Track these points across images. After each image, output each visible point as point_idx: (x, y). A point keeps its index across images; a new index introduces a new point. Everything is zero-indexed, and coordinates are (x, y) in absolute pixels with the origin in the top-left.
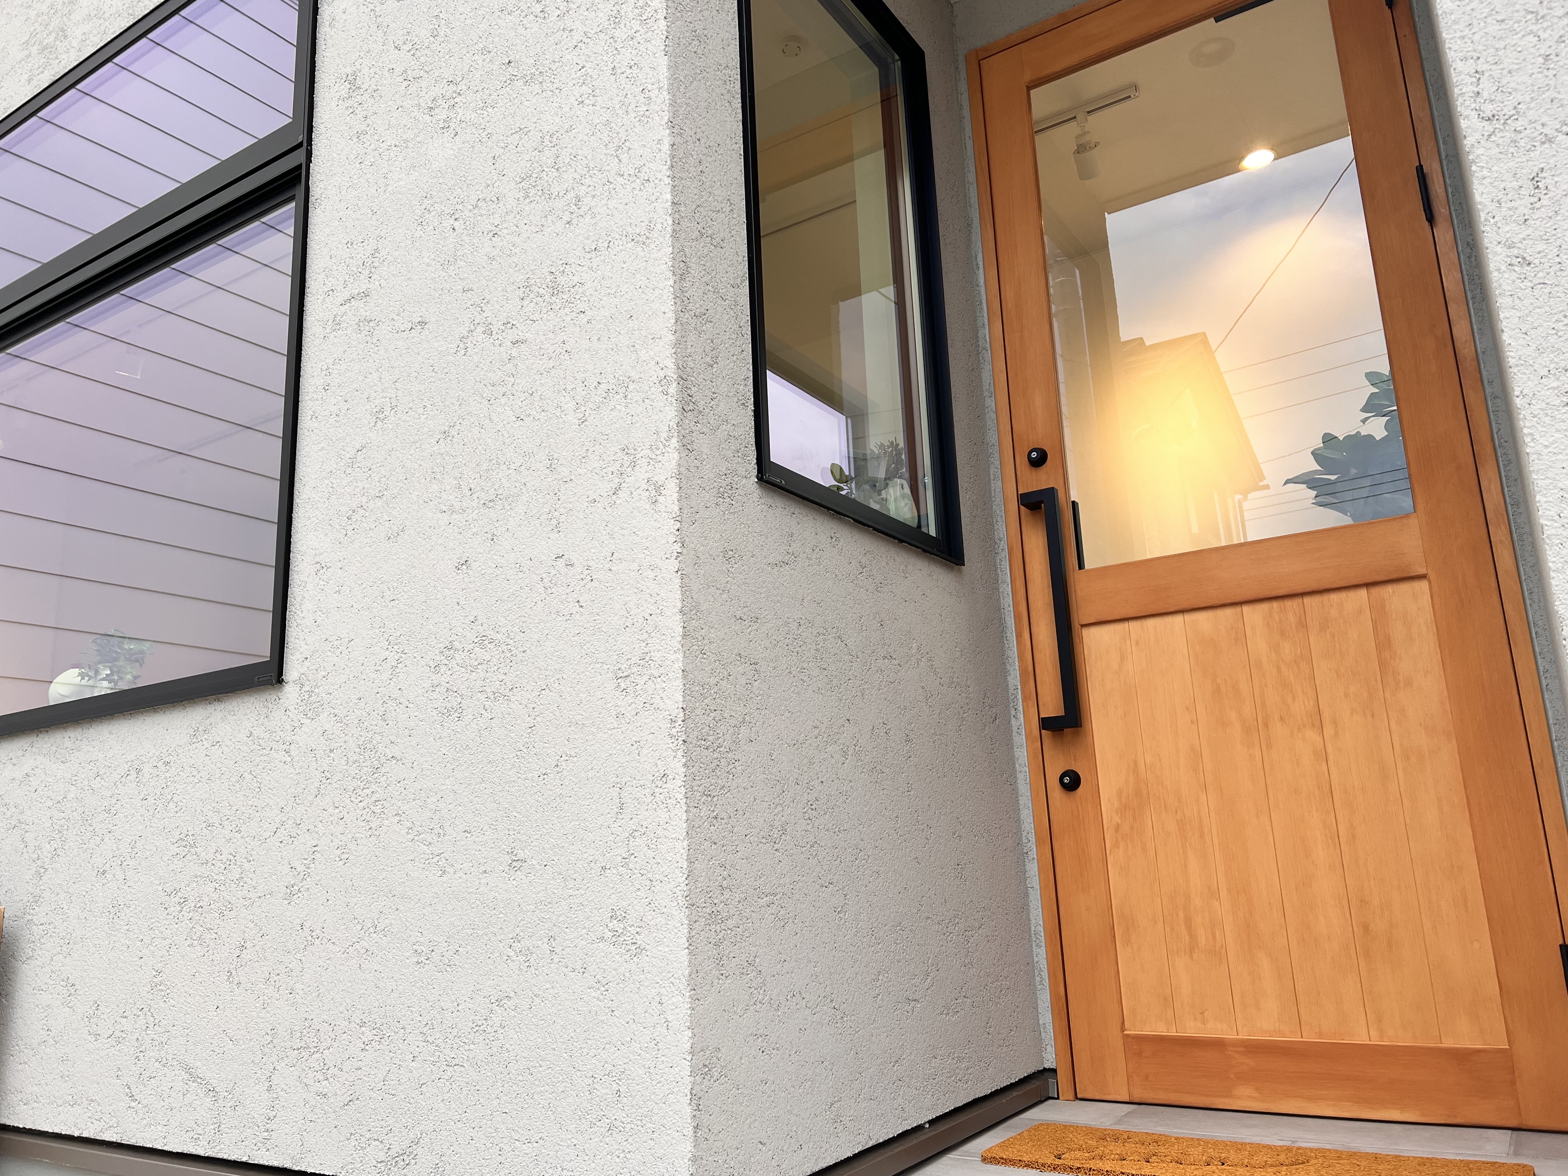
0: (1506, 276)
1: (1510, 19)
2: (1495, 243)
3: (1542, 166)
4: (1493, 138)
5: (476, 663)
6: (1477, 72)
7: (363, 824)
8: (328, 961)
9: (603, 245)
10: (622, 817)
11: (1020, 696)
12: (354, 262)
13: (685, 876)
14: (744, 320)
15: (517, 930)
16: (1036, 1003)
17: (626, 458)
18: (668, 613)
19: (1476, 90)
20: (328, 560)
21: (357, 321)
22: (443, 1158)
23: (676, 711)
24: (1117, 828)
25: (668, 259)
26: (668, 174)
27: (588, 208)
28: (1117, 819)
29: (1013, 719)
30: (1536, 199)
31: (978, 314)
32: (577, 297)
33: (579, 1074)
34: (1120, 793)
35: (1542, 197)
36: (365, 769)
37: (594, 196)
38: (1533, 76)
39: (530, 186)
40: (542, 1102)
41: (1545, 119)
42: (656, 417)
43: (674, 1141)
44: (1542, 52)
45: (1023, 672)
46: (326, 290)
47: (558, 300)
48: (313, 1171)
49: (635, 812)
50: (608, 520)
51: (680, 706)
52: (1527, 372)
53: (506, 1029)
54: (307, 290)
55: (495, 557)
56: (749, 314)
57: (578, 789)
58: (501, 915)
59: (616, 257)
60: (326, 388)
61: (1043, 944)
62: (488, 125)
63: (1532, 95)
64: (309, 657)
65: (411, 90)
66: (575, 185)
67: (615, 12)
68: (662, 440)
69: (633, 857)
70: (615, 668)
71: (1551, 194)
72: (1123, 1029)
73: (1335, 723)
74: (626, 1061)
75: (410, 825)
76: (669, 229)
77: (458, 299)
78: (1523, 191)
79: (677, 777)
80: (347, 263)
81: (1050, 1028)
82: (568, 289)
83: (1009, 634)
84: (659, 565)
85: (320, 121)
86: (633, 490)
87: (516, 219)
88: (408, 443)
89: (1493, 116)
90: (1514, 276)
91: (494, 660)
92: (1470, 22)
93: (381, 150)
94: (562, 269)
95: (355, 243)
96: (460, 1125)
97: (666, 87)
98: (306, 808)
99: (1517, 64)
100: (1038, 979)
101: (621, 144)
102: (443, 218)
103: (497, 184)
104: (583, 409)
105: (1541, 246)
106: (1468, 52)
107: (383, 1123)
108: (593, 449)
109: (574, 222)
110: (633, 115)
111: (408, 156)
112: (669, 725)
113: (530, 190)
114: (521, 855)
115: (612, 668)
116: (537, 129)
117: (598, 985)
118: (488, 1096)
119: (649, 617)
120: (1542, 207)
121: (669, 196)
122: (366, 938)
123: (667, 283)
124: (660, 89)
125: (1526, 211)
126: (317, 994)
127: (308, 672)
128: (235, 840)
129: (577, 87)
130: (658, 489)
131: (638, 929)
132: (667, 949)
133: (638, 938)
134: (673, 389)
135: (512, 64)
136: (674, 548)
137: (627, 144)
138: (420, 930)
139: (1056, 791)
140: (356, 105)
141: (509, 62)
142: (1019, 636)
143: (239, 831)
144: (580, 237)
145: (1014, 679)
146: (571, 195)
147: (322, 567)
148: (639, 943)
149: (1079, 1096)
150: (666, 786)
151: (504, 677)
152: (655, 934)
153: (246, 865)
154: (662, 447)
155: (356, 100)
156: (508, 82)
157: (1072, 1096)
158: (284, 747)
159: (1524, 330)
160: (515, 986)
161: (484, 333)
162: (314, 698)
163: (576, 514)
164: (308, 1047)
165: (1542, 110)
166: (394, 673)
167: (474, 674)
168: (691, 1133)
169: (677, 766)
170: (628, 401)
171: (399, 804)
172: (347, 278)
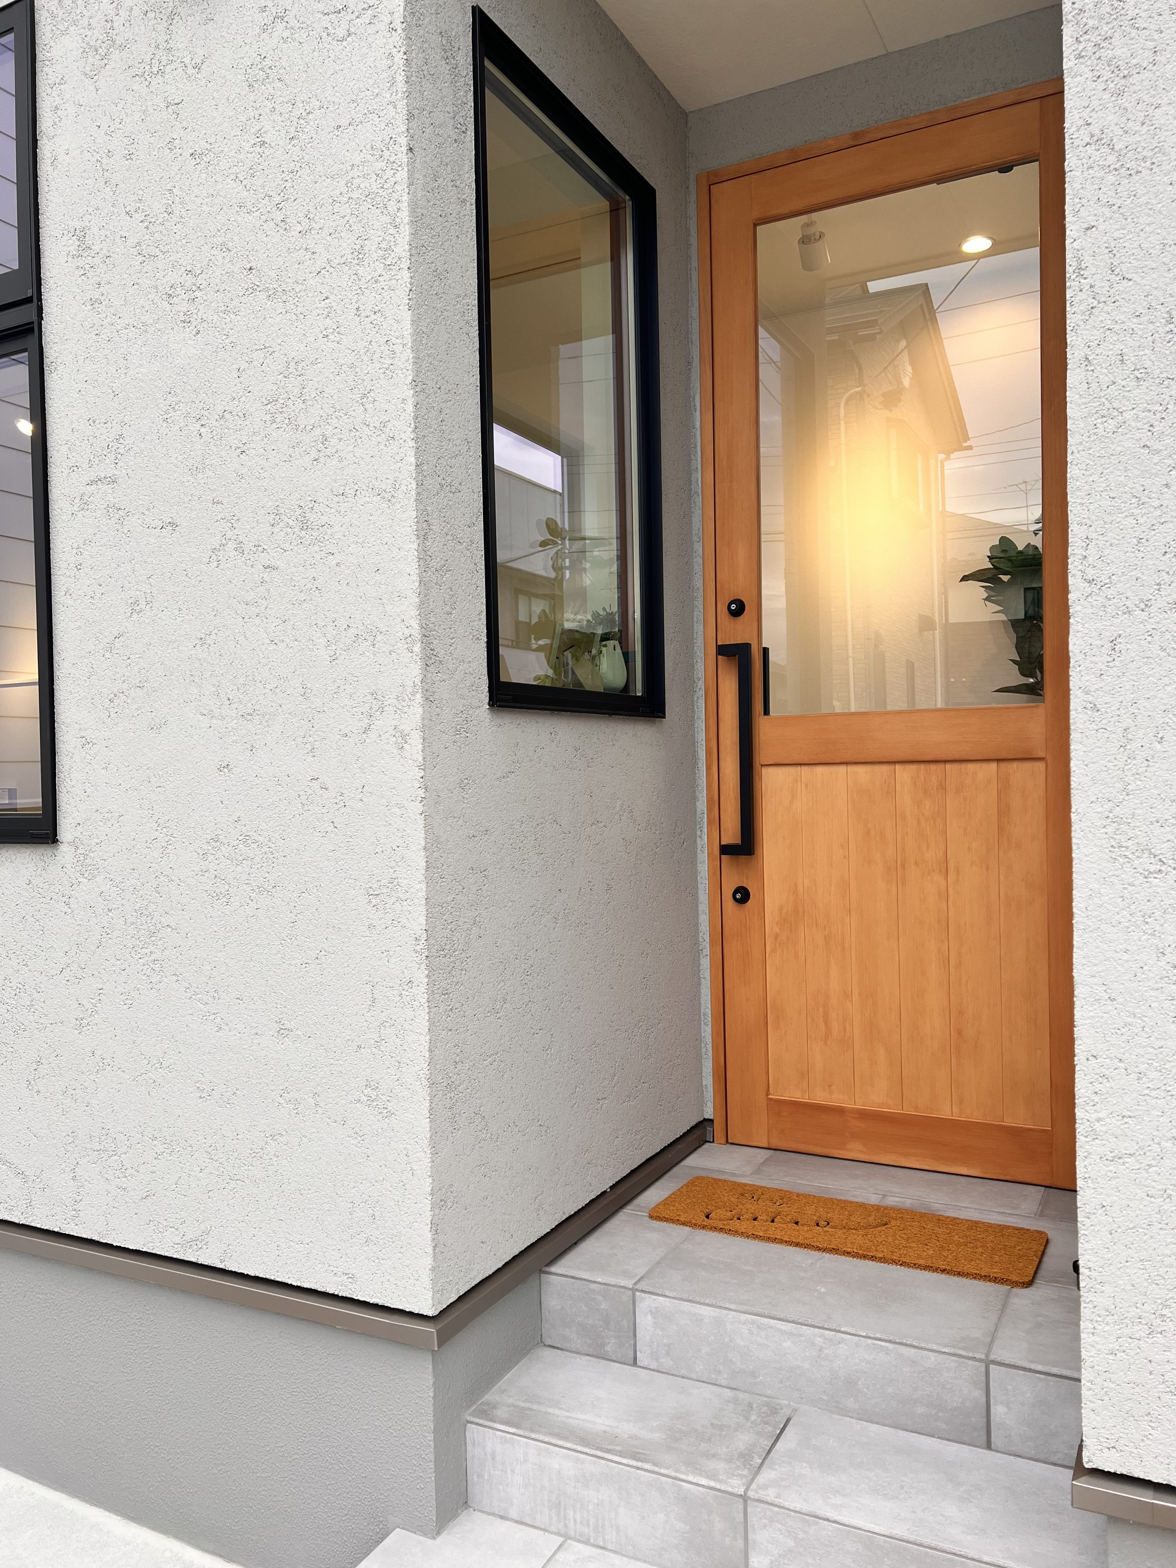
0: (1081, 716)
1: (1120, 498)
2: (1077, 688)
3: (1120, 632)
4: (1090, 599)
5: (241, 858)
6: (1087, 538)
7: (144, 978)
8: (119, 1085)
9: (350, 491)
10: (374, 1009)
11: (705, 820)
12: (99, 443)
13: (427, 1063)
14: (479, 556)
15: (287, 1084)
16: (701, 1070)
17: (374, 702)
18: (414, 849)
19: (1084, 554)
20: (94, 737)
21: (106, 506)
22: (230, 1247)
23: (421, 932)
24: (776, 936)
25: (412, 522)
26: (412, 437)
27: (334, 450)
28: (777, 929)
29: (698, 839)
30: (1111, 659)
31: (692, 457)
32: (327, 538)
33: (341, 1199)
34: (781, 909)
35: (1116, 658)
36: (143, 931)
37: (340, 439)
38: (1128, 554)
39: (277, 411)
40: (312, 1216)
41: (1129, 594)
42: (402, 671)
43: (418, 1256)
44: (1137, 534)
45: (710, 800)
46: (71, 465)
47: (307, 536)
48: (118, 1245)
49: (386, 1007)
50: (359, 755)
51: (424, 929)
52: (1083, 796)
53: (279, 1158)
54: (50, 460)
55: (255, 767)
56: (483, 549)
57: (336, 981)
58: (272, 1071)
59: (363, 507)
60: (79, 567)
61: (710, 1023)
62: (231, 332)
63: (1123, 571)
64: (81, 823)
65: (148, 268)
66: (322, 423)
67: (359, 246)
68: (408, 693)
69: (384, 1042)
70: (367, 886)
71: (1123, 658)
72: (768, 1094)
73: (958, 871)
74: (379, 1194)
75: (187, 985)
76: (413, 493)
77: (209, 509)
78: (1103, 650)
79: (421, 985)
80: (90, 441)
81: (711, 1089)
82: (317, 527)
83: (700, 765)
84: (406, 805)
85: (48, 274)
86: (382, 733)
87: (264, 442)
88: (166, 641)
89: (1093, 580)
90: (1086, 718)
91: (257, 858)
92: (1090, 492)
93: (119, 328)
94: (311, 506)
95: (97, 422)
96: (243, 1224)
97: (410, 344)
98: (89, 956)
99: (1118, 540)
100: (704, 1050)
101: (366, 393)
102: (190, 421)
103: (243, 399)
104: (334, 647)
105: (1108, 699)
106: (1084, 518)
107: (177, 1216)
108: (344, 687)
109: (322, 460)
110: (378, 366)
111: (149, 342)
112: (414, 942)
113: (277, 415)
114: (288, 1026)
115: (364, 886)
116: (282, 352)
117: (356, 1135)
118: (266, 1206)
119: (396, 849)
120: (1114, 666)
121: (413, 460)
122: (153, 1072)
123: (412, 546)
124: (404, 345)
125: (1103, 667)
126: (112, 1109)
127: (82, 836)
128: (23, 972)
129: (322, 319)
130: (404, 737)
131: (389, 1098)
132: (412, 1116)
133: (389, 1104)
134: (417, 648)
135: (254, 271)
136: (418, 793)
137: (372, 394)
138: (201, 1072)
139: (729, 903)
140: (87, 266)
141: (250, 269)
142: (709, 768)
143: (26, 965)
144: (328, 478)
145: (702, 805)
146: (318, 432)
147: (87, 743)
148: (390, 1108)
149: (729, 1141)
150: (410, 990)
151: (267, 875)
152: (402, 1104)
153: (36, 995)
154: (408, 700)
155: (88, 262)
156: (251, 290)
157: (723, 1140)
158: (64, 899)
159: (1086, 763)
160: (286, 1127)
161: (236, 549)
162: (88, 861)
163: (329, 743)
164: (107, 1150)
165: (1128, 585)
166: (164, 852)
167: (240, 867)
168: (431, 1252)
169: (421, 976)
170: (376, 650)
171: (177, 966)
172: (92, 458)
